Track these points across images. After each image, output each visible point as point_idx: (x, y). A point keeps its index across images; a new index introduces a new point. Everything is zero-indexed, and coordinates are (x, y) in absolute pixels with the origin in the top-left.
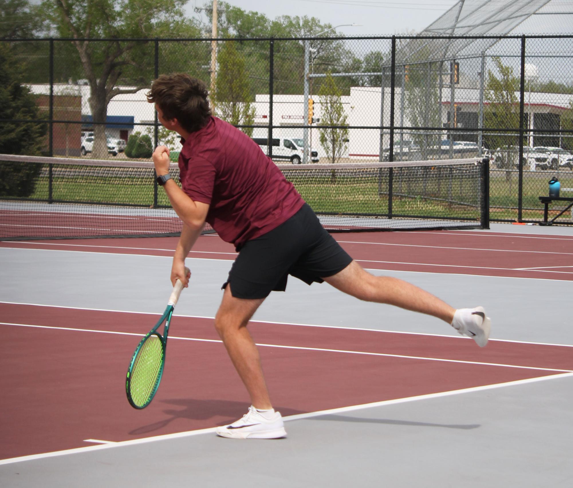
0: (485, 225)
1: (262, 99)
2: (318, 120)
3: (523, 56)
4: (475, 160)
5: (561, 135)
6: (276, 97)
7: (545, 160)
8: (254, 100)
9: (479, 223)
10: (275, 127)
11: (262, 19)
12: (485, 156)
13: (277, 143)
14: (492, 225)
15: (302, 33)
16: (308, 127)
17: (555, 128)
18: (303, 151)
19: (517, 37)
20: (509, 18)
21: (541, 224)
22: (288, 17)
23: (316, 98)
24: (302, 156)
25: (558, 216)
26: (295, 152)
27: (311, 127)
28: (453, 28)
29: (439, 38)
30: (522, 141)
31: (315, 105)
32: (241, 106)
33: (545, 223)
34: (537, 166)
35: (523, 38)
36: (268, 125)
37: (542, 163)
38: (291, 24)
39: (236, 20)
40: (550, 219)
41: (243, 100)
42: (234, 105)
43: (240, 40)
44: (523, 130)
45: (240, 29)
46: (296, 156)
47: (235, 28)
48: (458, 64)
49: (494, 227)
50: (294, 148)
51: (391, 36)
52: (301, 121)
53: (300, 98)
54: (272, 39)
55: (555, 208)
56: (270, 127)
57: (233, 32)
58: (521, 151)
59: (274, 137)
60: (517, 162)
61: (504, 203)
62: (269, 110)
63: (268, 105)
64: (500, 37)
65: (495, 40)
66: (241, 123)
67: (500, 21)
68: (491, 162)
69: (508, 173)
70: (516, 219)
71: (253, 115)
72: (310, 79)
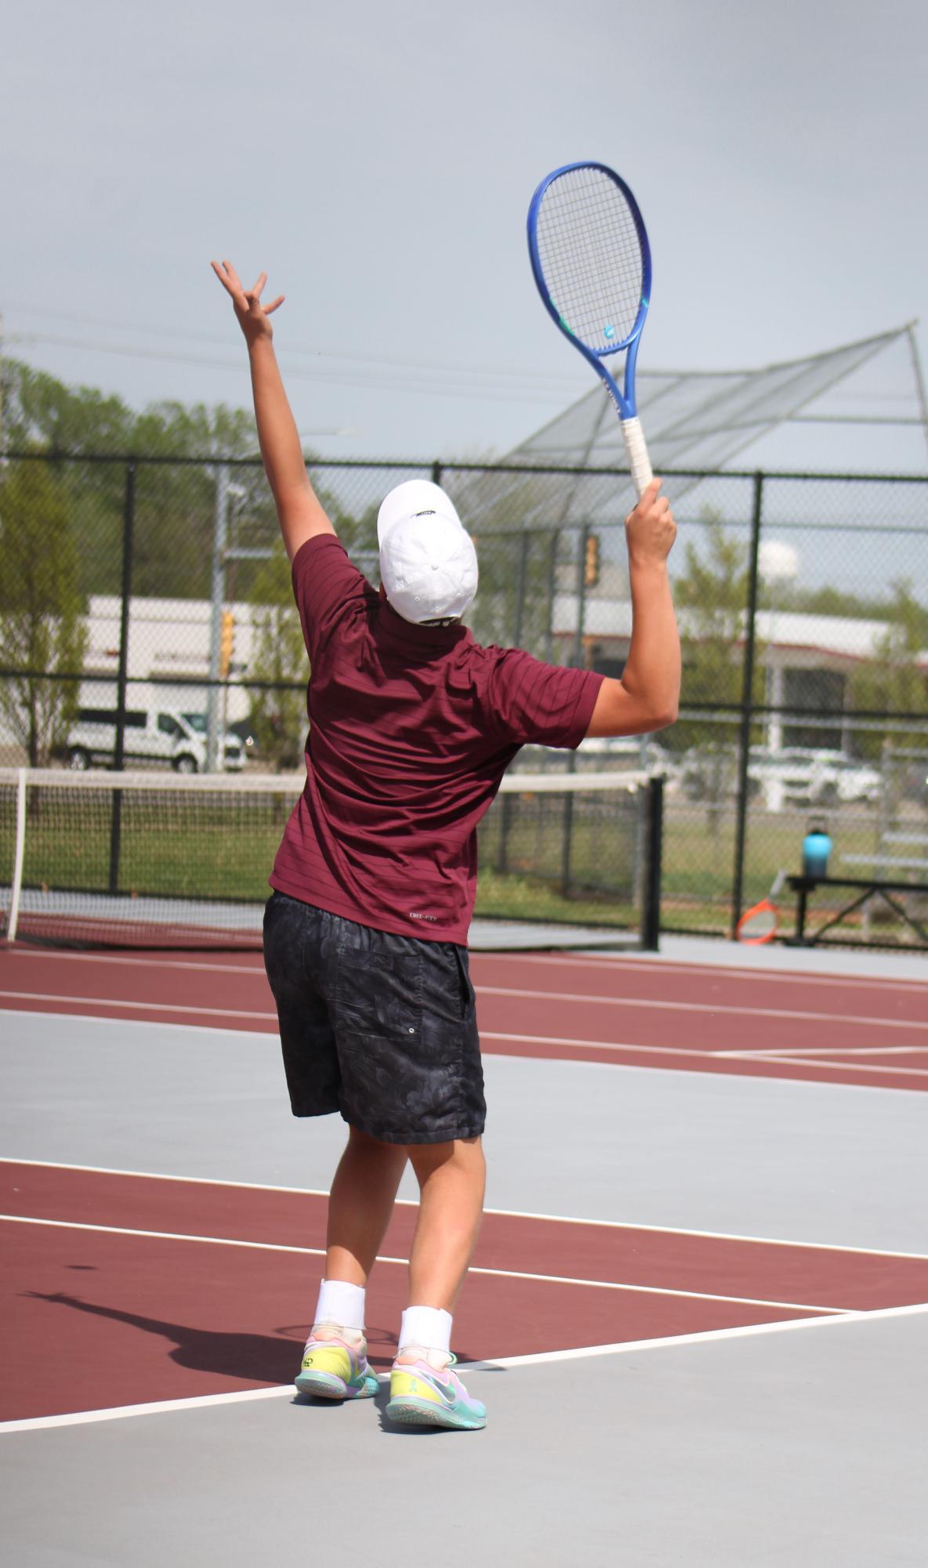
0: (650, 942)
1: (105, 606)
2: (244, 667)
3: (756, 524)
4: (631, 780)
5: (846, 724)
6: (137, 606)
7: (803, 784)
8: (85, 610)
9: (634, 937)
10: (133, 680)
11: (114, 407)
12: (656, 770)
13: (138, 719)
14: (666, 942)
15: (214, 448)
16: (218, 683)
17: (833, 704)
18: (206, 744)
19: (745, 475)
20: (727, 427)
21: (788, 942)
22: (176, 407)
23: (242, 611)
24: (200, 755)
25: (829, 925)
26: (183, 746)
27: (228, 684)
28: (589, 447)
29: (552, 470)
30: (747, 734)
31: (237, 630)
32: (51, 625)
33: (798, 941)
34: (788, 800)
35: (759, 477)
36: (116, 675)
37: (799, 793)
38: (184, 423)
39: (46, 404)
40: (810, 931)
41: (57, 612)
42: (35, 623)
43: (55, 457)
44: (749, 707)
45: (55, 432)
46: (188, 757)
47: (43, 429)
48: (597, 539)
49: (673, 949)
50: (182, 735)
51: (431, 462)
52: (201, 669)
53: (201, 610)
54: (132, 459)
55: (823, 905)
56: (121, 679)
57: (37, 437)
58: (745, 761)
59: (132, 704)
60: (734, 786)
61: (697, 889)
62: (118, 636)
63: (118, 625)
64: (702, 475)
65: (687, 481)
66: (51, 667)
67: (703, 434)
68: (670, 788)
69: (714, 815)
70: (727, 929)
71: (81, 649)
72: (229, 563)
